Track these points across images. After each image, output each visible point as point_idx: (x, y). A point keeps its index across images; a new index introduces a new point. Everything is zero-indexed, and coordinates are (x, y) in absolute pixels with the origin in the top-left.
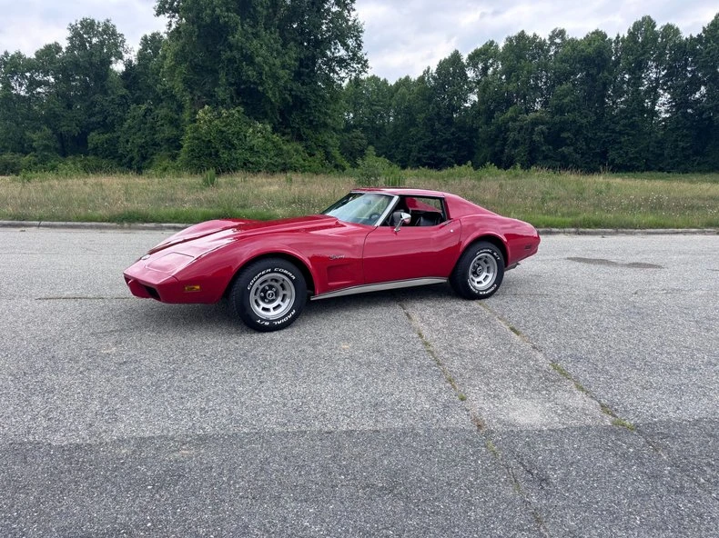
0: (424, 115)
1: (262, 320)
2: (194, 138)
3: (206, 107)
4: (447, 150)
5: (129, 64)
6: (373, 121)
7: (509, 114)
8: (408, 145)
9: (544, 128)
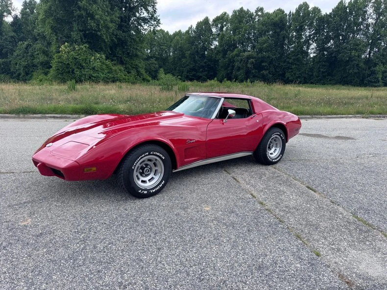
0: (189, 52)
1: (142, 190)
2: (59, 62)
3: (66, 44)
4: (202, 71)
5: (16, 18)
6: (161, 55)
7: (235, 52)
8: (181, 68)
9: (253, 60)
